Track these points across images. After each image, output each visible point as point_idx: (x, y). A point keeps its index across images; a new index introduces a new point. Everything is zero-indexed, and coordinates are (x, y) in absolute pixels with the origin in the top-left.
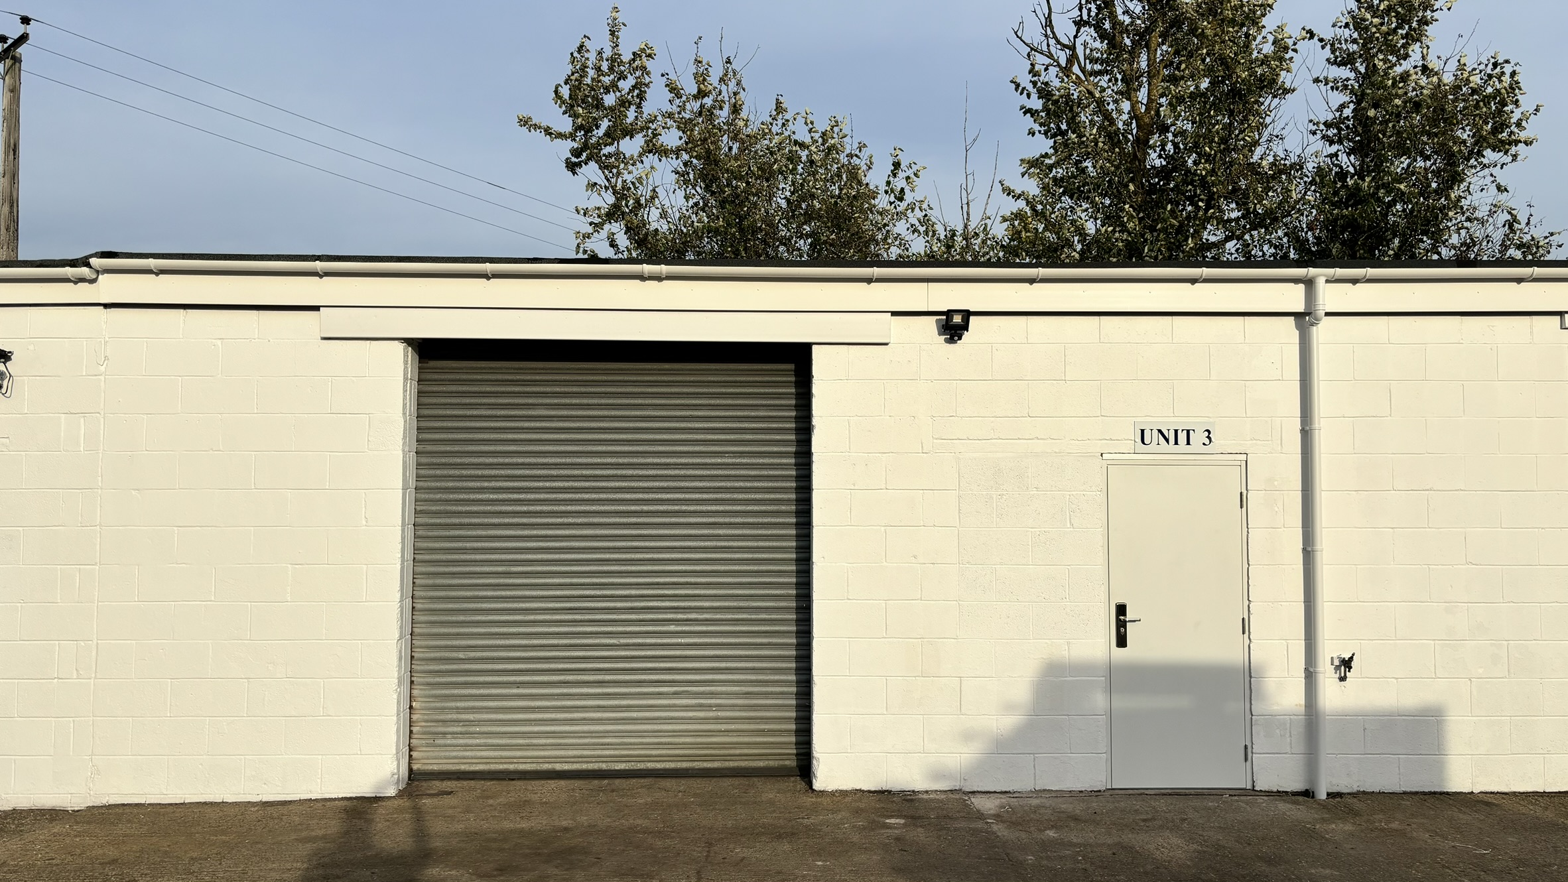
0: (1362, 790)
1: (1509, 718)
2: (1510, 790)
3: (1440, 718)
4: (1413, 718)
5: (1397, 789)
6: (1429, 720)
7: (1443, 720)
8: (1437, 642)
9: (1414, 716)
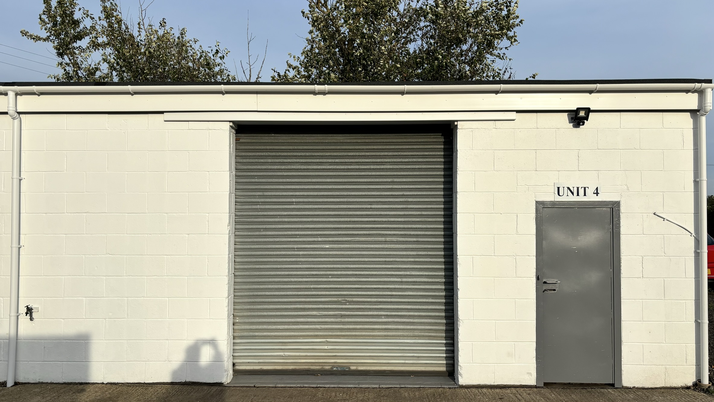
0: (41, 381)
1: (126, 341)
2: (125, 382)
3: (87, 341)
4: (72, 341)
5: (61, 381)
6: (81, 342)
7: (88, 342)
8: (87, 298)
9: (72, 340)
